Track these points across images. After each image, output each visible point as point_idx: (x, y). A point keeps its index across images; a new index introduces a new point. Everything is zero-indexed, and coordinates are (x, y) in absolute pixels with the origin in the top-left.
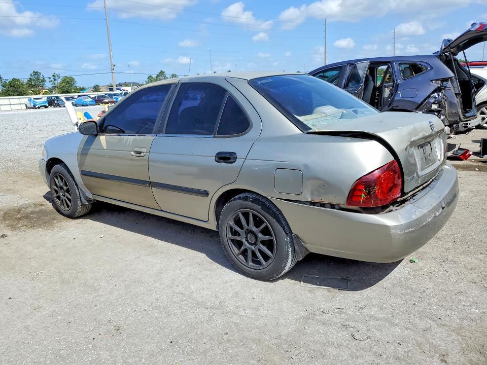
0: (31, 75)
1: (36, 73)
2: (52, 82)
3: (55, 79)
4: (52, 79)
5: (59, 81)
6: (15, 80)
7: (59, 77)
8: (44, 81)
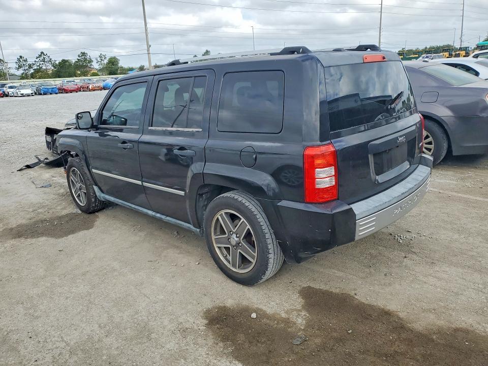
0: (79, 56)
1: (83, 54)
2: (99, 63)
3: (102, 60)
4: (99, 60)
5: (106, 61)
6: (64, 61)
7: (105, 58)
8: (91, 61)
